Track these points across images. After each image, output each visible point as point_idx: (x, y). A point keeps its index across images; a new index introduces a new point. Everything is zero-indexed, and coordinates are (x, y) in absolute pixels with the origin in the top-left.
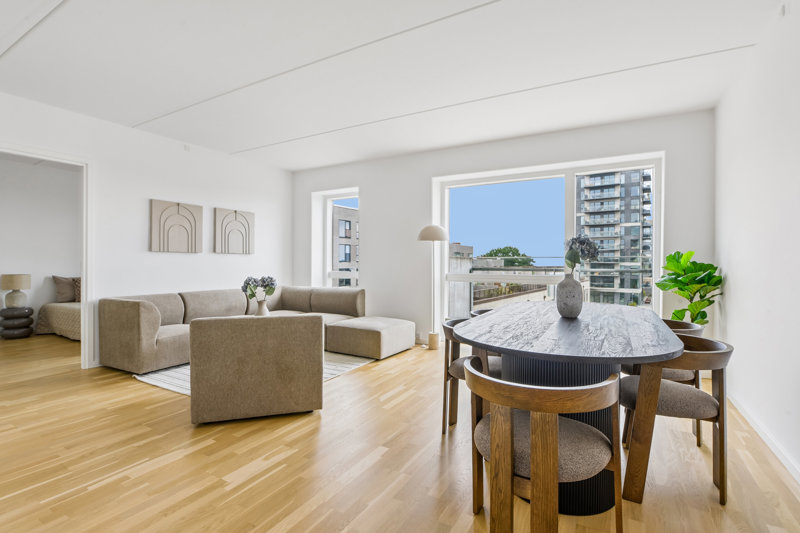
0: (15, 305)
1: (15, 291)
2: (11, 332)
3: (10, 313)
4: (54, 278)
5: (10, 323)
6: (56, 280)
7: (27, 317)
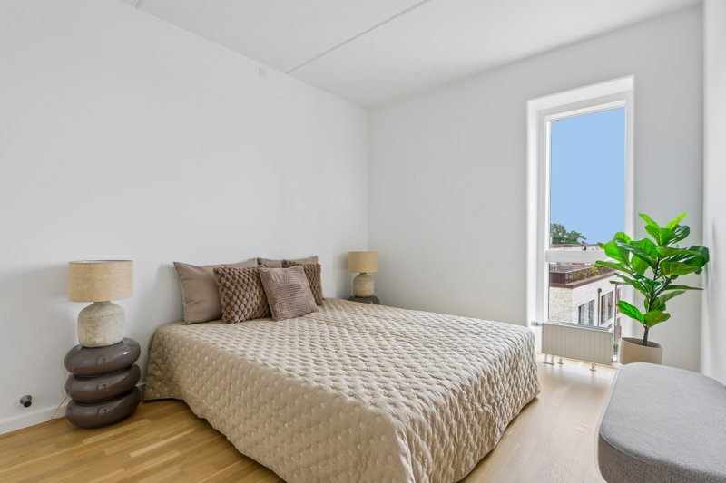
0: (99, 341)
1: (99, 305)
2: (89, 412)
3: (88, 362)
4: (178, 266)
5: (89, 387)
6: (181, 272)
7: (128, 367)
